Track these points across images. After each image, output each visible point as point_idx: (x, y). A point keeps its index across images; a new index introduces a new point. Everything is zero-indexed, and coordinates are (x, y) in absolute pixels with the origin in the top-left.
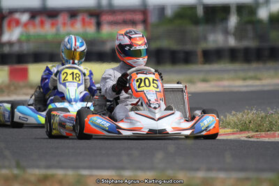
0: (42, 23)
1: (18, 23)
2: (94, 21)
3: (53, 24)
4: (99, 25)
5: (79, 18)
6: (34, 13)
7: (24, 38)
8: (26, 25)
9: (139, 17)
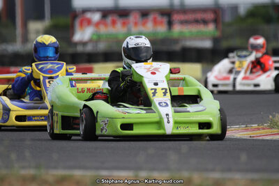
0: (114, 23)
1: (89, 22)
2: (165, 20)
3: (124, 24)
4: (170, 24)
5: (151, 17)
6: (105, 13)
7: (95, 37)
8: (97, 24)
9: (210, 16)
